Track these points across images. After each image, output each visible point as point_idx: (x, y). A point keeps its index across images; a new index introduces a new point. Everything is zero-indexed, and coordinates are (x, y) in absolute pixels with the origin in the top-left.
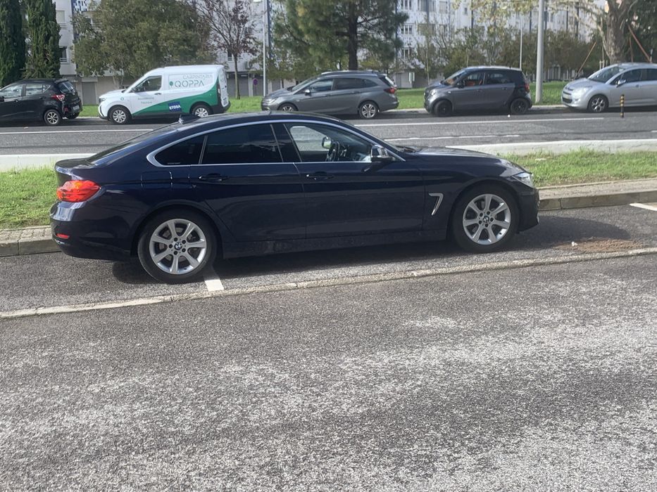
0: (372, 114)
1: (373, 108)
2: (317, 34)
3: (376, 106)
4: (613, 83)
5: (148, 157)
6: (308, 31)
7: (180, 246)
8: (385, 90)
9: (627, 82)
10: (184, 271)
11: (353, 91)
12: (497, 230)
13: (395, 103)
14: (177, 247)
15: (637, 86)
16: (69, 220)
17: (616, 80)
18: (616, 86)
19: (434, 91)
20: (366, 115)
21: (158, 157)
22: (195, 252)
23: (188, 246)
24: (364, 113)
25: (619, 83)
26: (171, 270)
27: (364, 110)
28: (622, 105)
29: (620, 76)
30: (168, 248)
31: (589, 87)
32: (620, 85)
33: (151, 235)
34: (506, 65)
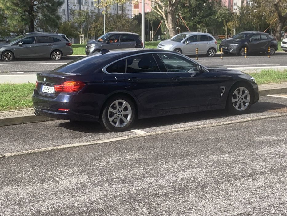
0: (58, 57)
1: (59, 54)
2: (14, 11)
3: (61, 53)
4: (184, 42)
5: (102, 70)
6: (8, 9)
7: (120, 113)
8: (66, 44)
9: (191, 42)
10: (122, 126)
11: (47, 44)
12: (244, 103)
13: (71, 51)
14: (119, 114)
15: (196, 44)
16: (68, 101)
17: (185, 41)
18: (186, 44)
19: (93, 45)
20: (55, 58)
21: (107, 69)
22: (126, 116)
23: (124, 113)
24: (54, 57)
25: (187, 42)
26: (117, 125)
27: (54, 55)
28: (197, 53)
29: (187, 39)
30: (115, 114)
31: (172, 44)
32: (188, 43)
33: (108, 108)
34: (130, 32)
